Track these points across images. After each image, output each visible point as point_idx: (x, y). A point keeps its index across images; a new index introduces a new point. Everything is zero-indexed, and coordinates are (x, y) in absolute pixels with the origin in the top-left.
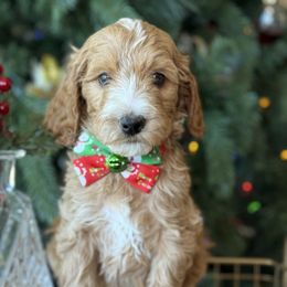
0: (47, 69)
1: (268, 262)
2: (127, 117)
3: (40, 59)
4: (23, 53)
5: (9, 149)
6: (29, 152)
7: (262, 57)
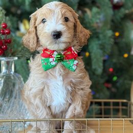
0: (25, 25)
1: (125, 101)
2: (54, 32)
3: (22, 22)
4: (15, 19)
5: (10, 57)
6: (19, 58)
7: (114, 15)
